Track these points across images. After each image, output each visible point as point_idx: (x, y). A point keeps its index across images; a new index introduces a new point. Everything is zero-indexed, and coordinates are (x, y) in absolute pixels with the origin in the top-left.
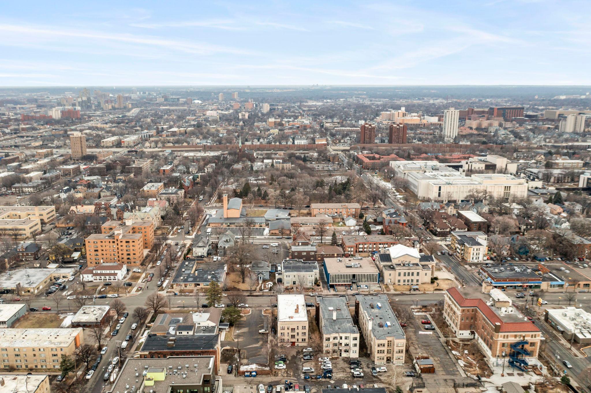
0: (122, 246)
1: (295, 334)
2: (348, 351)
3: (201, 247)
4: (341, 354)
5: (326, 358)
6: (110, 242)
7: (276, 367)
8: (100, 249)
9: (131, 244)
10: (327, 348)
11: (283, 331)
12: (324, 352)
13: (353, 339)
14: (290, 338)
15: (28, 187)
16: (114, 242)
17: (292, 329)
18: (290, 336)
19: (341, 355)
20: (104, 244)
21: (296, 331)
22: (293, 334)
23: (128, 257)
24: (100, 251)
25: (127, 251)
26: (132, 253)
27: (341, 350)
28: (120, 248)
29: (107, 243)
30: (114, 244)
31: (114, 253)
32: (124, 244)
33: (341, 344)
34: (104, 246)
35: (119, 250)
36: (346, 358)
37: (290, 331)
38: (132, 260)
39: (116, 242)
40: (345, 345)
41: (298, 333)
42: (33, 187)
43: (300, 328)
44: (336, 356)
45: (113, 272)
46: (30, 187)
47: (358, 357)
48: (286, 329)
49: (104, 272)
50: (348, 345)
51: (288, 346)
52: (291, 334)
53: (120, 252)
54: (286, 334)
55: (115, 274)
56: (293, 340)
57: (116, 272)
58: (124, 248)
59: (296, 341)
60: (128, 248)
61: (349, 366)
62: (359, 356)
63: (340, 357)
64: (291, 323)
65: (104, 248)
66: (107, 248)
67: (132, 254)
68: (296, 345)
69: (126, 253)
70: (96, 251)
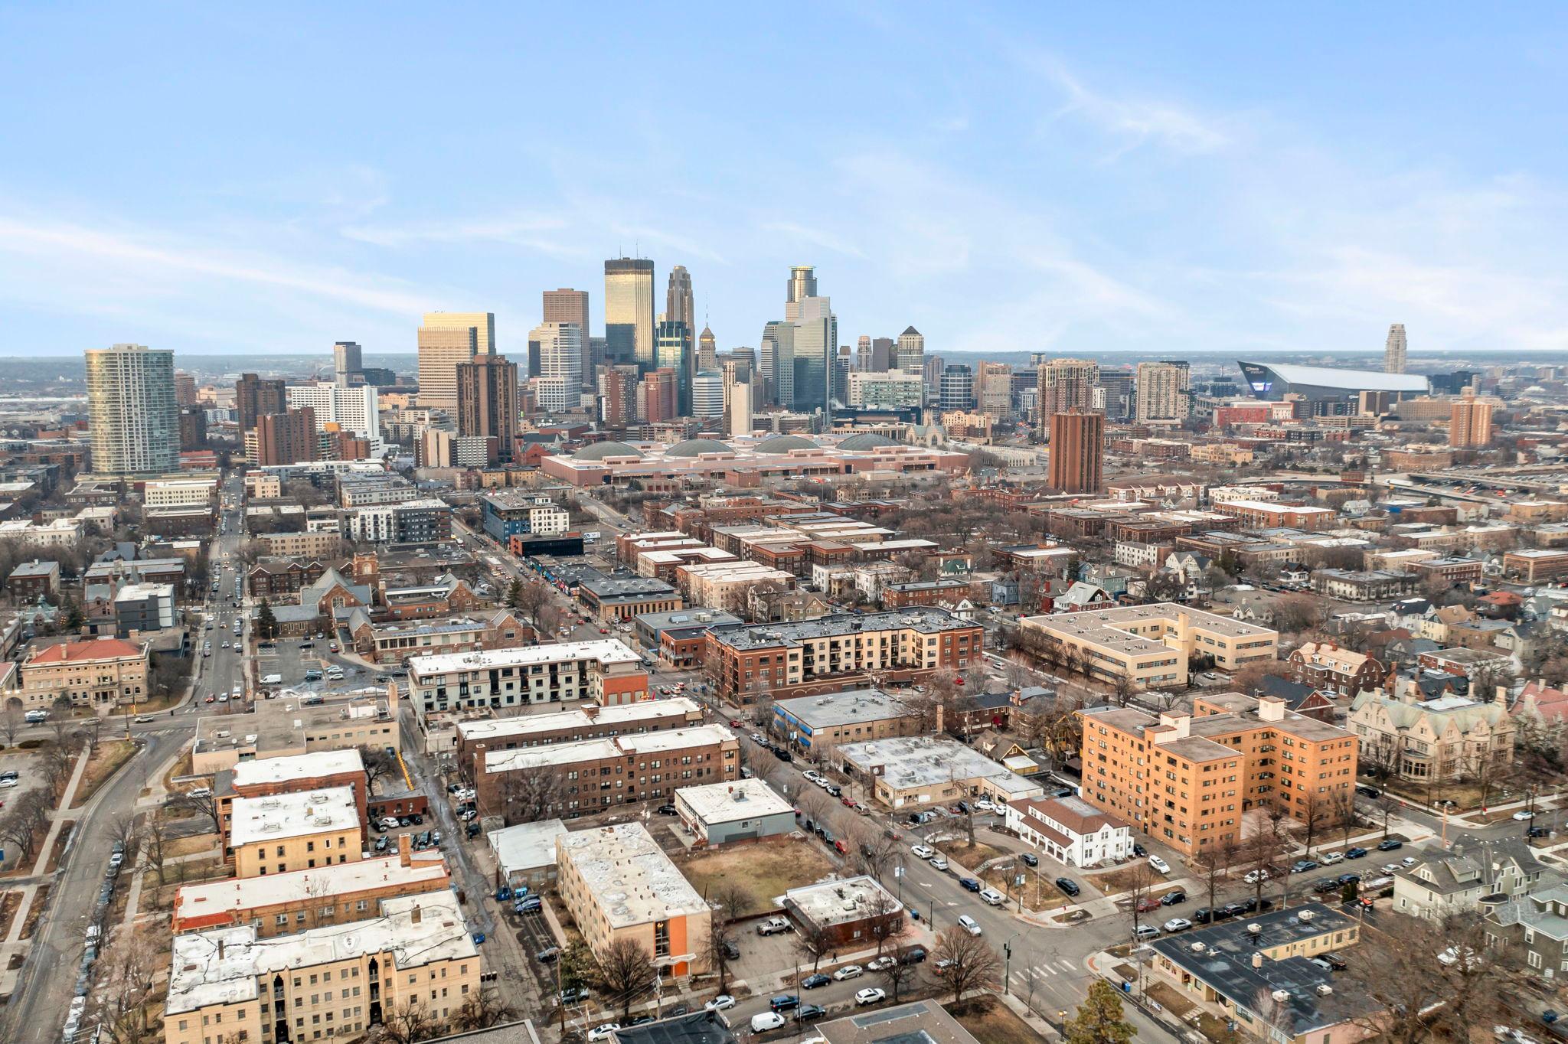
0: (1157, 768)
6: (1132, 744)
8: (1109, 754)
9: (1180, 771)
15: (1346, 582)
16: (1141, 748)
20: (1119, 744)
23: (1169, 812)
24: (1109, 761)
25: (1168, 790)
26: (1179, 802)
28: (1153, 773)
29: (1127, 746)
30: (1140, 754)
31: (1138, 782)
32: (1164, 764)
34: (1120, 749)
35: (1152, 780)
38: (1177, 829)
39: (1146, 751)
42: (1360, 585)
45: (1064, 830)
46: (1352, 583)
49: (1048, 821)
53: (1153, 789)
55: (1066, 841)
57: (1073, 835)
58: (1163, 778)
60: (1170, 782)
65: (1117, 757)
66: (1126, 759)
67: (1177, 807)
69: (1165, 796)
70: (1103, 758)
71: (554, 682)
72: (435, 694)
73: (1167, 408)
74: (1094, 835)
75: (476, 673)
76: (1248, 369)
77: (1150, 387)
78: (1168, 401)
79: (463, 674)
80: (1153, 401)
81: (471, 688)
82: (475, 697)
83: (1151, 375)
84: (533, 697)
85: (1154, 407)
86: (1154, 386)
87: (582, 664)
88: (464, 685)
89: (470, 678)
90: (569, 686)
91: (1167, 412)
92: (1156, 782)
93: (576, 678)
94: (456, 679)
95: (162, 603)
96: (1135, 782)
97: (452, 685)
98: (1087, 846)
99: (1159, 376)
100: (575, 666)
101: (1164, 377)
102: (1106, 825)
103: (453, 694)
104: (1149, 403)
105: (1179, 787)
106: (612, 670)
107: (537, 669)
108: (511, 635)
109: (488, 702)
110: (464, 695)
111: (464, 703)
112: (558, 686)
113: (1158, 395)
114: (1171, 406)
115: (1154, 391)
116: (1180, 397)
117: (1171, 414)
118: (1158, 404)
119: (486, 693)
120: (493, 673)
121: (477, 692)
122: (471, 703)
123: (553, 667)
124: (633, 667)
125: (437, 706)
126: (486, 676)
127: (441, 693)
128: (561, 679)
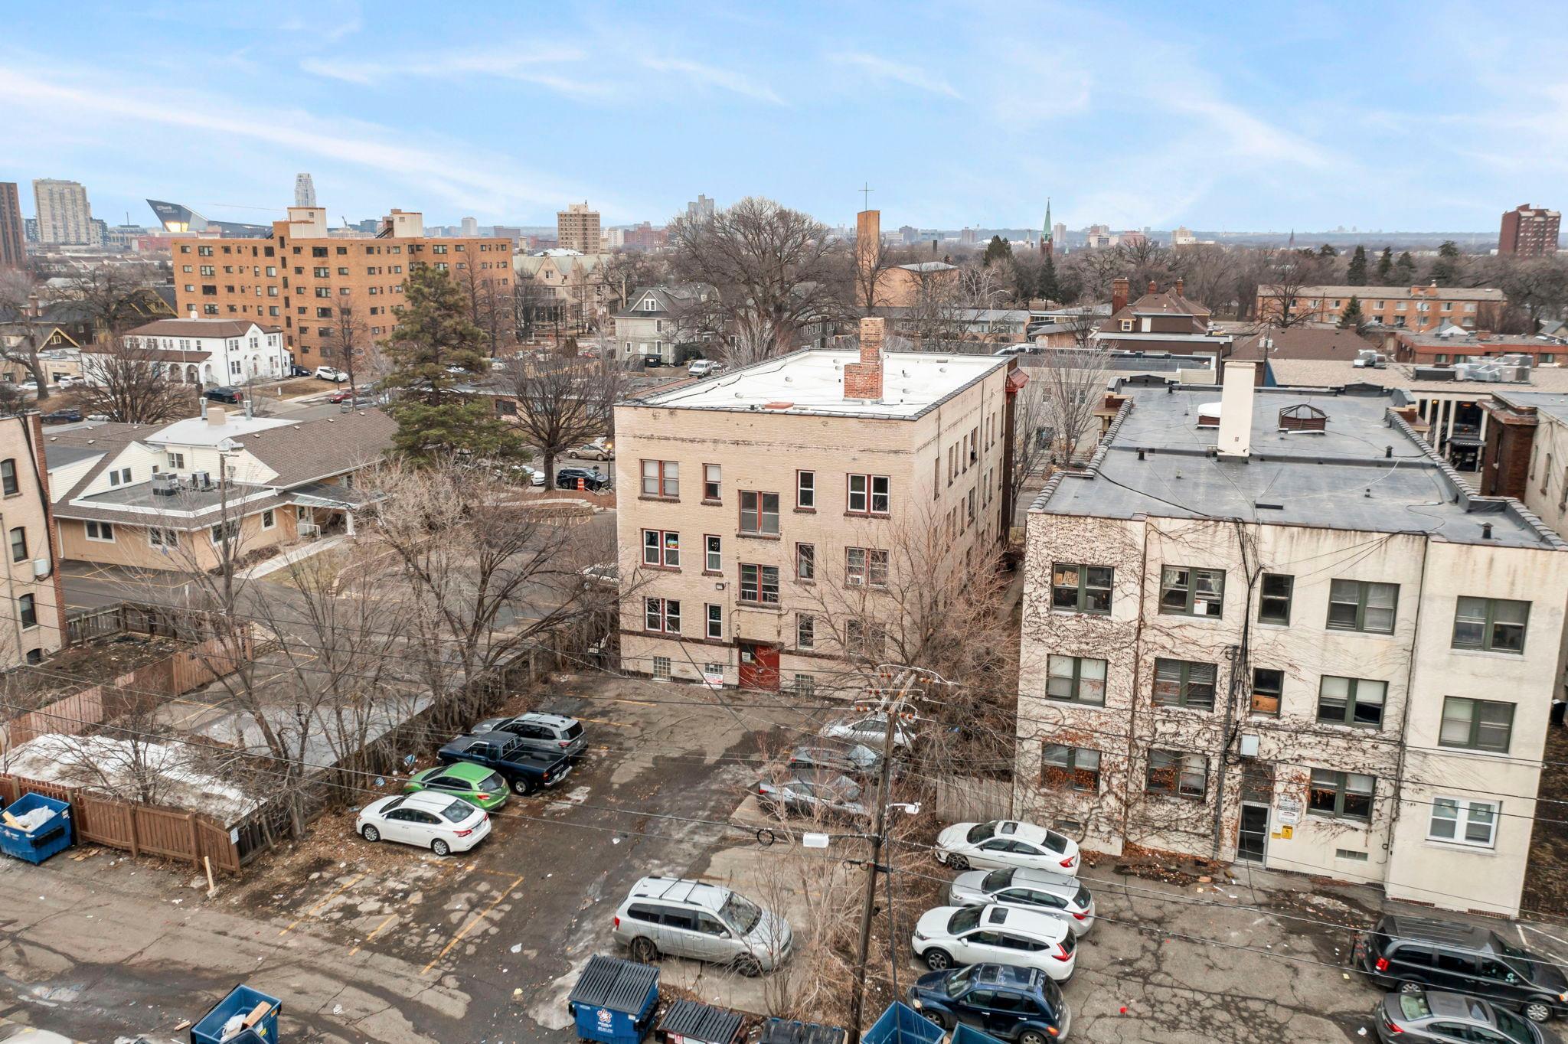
0: (299, 271)
1: (778, 555)
2: (1360, 807)
3: (648, 314)
4: (1254, 820)
5: (1031, 834)
6: (255, 250)
7: (371, 814)
8: (220, 281)
9: (333, 261)
10: (1067, 713)
11: (660, 516)
12: (1029, 757)
13: (1463, 636)
14: (728, 600)
16: (269, 252)
17: (748, 499)
18: (732, 577)
19: (1252, 844)
20: (234, 259)
21: (792, 524)
22: (759, 553)
23: (325, 322)
24: (221, 290)
25: (319, 295)
26: (336, 304)
27: (1259, 773)
28: (295, 280)
29: (247, 258)
30: (269, 260)
31: (271, 302)
32: (309, 262)
33: (1269, 682)
34: (235, 269)
35: (292, 292)
36: (1325, 886)
37: (726, 518)
39: (279, 253)
40: (1328, 712)
41: (806, 551)
43: (831, 493)
44: (1183, 846)
45: (192, 345)
47: (1509, 904)
48: (692, 491)
49: (160, 343)
50: (1371, 714)
51: (714, 680)
52: (736, 551)
53: (295, 302)
54: (691, 549)
55: (200, 356)
56: (760, 625)
57: (207, 344)
58: (309, 281)
59: (789, 638)
60: (321, 282)
61: (1366, 1002)
62: (1529, 900)
63: (1244, 870)
64: (742, 427)
65: (236, 280)
66: (248, 277)
67: (336, 313)
68: (787, 679)
69: (313, 304)
70: (209, 290)
73: (77, 232)
74: (240, 341)
76: (159, 208)
77: (53, 207)
78: (77, 225)
80: (59, 224)
83: (51, 193)
85: (61, 232)
86: (58, 206)
91: (78, 237)
92: (299, 290)
96: (267, 302)
98: (234, 356)
99: (62, 196)
101: (68, 195)
104: (55, 227)
105: (335, 281)
113: (64, 217)
114: (83, 230)
115: (59, 212)
116: (92, 226)
117: (84, 239)
118: (66, 227)
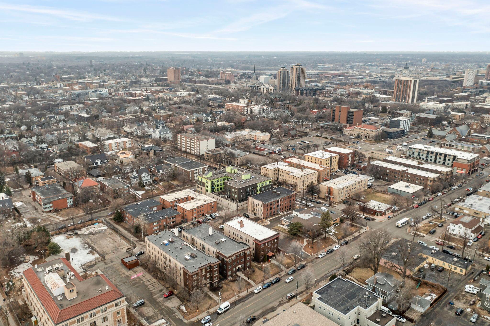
71: (445, 160)
72: (412, 153)
74: (456, 225)
75: (424, 150)
79: (420, 150)
81: (421, 154)
82: (422, 157)
84: (437, 162)
87: (455, 157)
88: (419, 153)
89: (421, 151)
90: (449, 162)
93: (451, 160)
94: (418, 151)
95: (401, 122)
97: (416, 152)
100: (452, 157)
102: (461, 224)
103: (416, 154)
106: (459, 160)
107: (441, 154)
108: (484, 152)
109: (425, 159)
110: (419, 155)
111: (418, 157)
112: (436, 159)
119: (425, 156)
120: (428, 152)
121: (422, 156)
122: (420, 158)
123: (446, 155)
124: (466, 162)
125: (411, 156)
126: (426, 152)
127: (413, 153)
128: (447, 159)
